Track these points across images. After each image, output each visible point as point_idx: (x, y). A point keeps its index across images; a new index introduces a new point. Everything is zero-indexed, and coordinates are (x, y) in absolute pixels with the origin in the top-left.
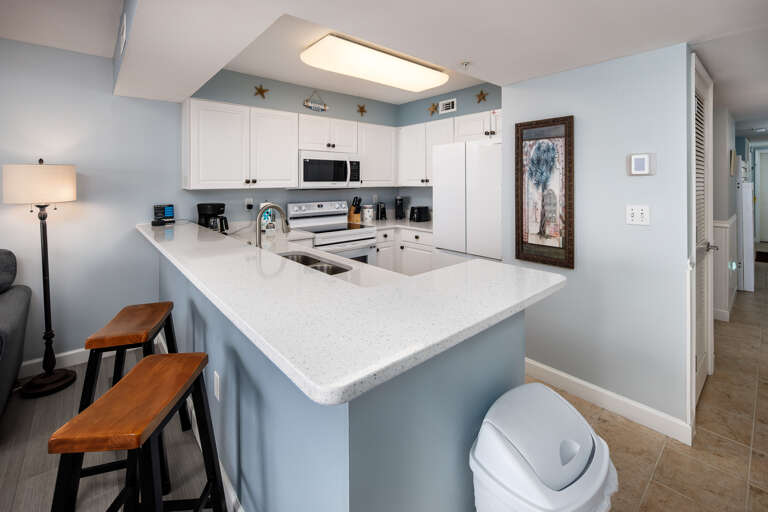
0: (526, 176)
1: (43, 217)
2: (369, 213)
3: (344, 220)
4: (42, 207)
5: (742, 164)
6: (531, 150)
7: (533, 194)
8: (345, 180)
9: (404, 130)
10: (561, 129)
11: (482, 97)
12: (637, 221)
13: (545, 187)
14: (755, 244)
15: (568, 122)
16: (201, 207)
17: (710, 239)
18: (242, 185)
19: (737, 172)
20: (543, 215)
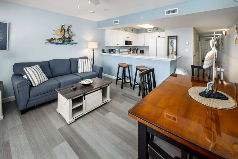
0: (169, 45)
1: (93, 51)
2: (132, 52)
3: (128, 53)
4: (93, 49)
5: (200, 42)
6: (170, 40)
7: (170, 47)
8: (130, 45)
9: (139, 34)
10: (175, 37)
11: (157, 29)
12: (186, 51)
13: (172, 46)
14: (202, 59)
15: (177, 36)
16: (109, 50)
17: (195, 54)
18: (116, 46)
19: (199, 44)
20: (172, 51)
